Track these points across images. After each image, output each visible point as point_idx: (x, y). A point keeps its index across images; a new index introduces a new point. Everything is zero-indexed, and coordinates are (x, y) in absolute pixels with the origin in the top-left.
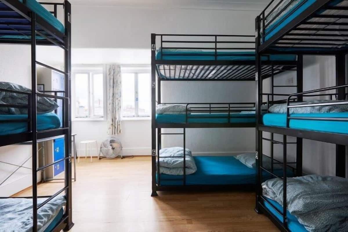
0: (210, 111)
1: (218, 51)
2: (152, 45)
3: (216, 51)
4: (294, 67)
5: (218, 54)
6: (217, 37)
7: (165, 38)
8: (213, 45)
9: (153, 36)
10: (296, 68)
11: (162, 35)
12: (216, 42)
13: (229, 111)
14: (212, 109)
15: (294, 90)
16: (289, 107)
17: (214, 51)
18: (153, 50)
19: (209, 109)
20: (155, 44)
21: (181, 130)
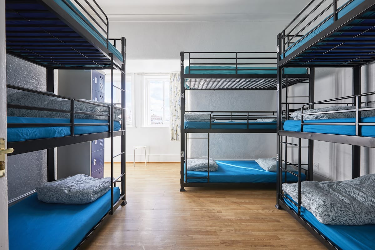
0: (231, 119)
1: (238, 66)
2: (182, 61)
3: (237, 66)
4: (307, 79)
5: (238, 68)
6: (238, 53)
7: (192, 55)
8: (234, 61)
9: (182, 54)
10: (308, 81)
11: (189, 53)
12: (237, 58)
13: (248, 119)
14: (232, 117)
15: (307, 100)
16: (303, 114)
17: (235, 66)
18: (182, 65)
19: (230, 117)
20: (184, 60)
21: (205, 135)
